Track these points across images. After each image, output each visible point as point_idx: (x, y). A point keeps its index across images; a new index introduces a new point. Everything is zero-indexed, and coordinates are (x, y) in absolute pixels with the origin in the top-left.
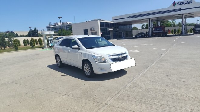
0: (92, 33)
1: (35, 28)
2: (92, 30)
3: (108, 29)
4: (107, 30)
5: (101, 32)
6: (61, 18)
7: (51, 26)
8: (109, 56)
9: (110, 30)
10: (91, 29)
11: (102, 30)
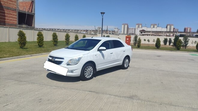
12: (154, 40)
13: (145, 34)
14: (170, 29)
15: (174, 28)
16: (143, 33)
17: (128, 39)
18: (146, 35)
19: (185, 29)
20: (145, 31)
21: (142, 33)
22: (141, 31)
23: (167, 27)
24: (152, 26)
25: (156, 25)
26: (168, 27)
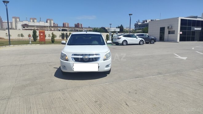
0: (169, 31)
1: (121, 25)
2: (170, 28)
3: (192, 27)
4: (190, 28)
5: (180, 31)
6: (132, 15)
7: (139, 24)
8: (72, 55)
9: (196, 29)
10: (168, 27)
11: (182, 29)
12: (49, 35)
13: (28, 28)
14: (50, 23)
15: (54, 23)
16: (26, 28)
17: (42, 34)
18: (29, 30)
19: (64, 24)
20: (28, 25)
21: (24, 27)
22: (23, 25)
23: (47, 22)
24: (32, 20)
25: (36, 19)
26: (49, 21)
